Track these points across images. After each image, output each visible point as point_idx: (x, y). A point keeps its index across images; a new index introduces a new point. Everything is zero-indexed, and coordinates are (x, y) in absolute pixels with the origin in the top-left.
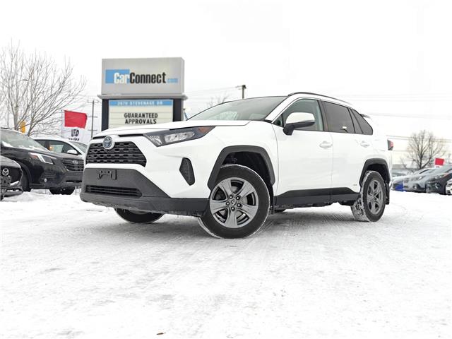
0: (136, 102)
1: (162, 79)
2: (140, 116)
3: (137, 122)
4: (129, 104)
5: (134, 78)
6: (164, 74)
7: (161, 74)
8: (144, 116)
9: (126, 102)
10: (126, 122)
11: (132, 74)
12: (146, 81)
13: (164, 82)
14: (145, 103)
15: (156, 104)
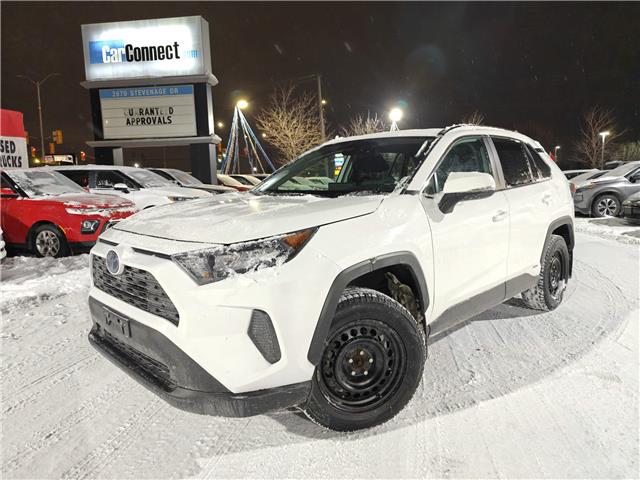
0: (139, 91)
1: (173, 52)
2: (147, 113)
3: (143, 122)
4: (129, 95)
5: (131, 53)
6: (176, 45)
7: (172, 45)
8: (152, 111)
9: (124, 92)
10: (128, 122)
11: (128, 47)
12: (150, 58)
13: (177, 57)
14: (152, 92)
15: (168, 93)
